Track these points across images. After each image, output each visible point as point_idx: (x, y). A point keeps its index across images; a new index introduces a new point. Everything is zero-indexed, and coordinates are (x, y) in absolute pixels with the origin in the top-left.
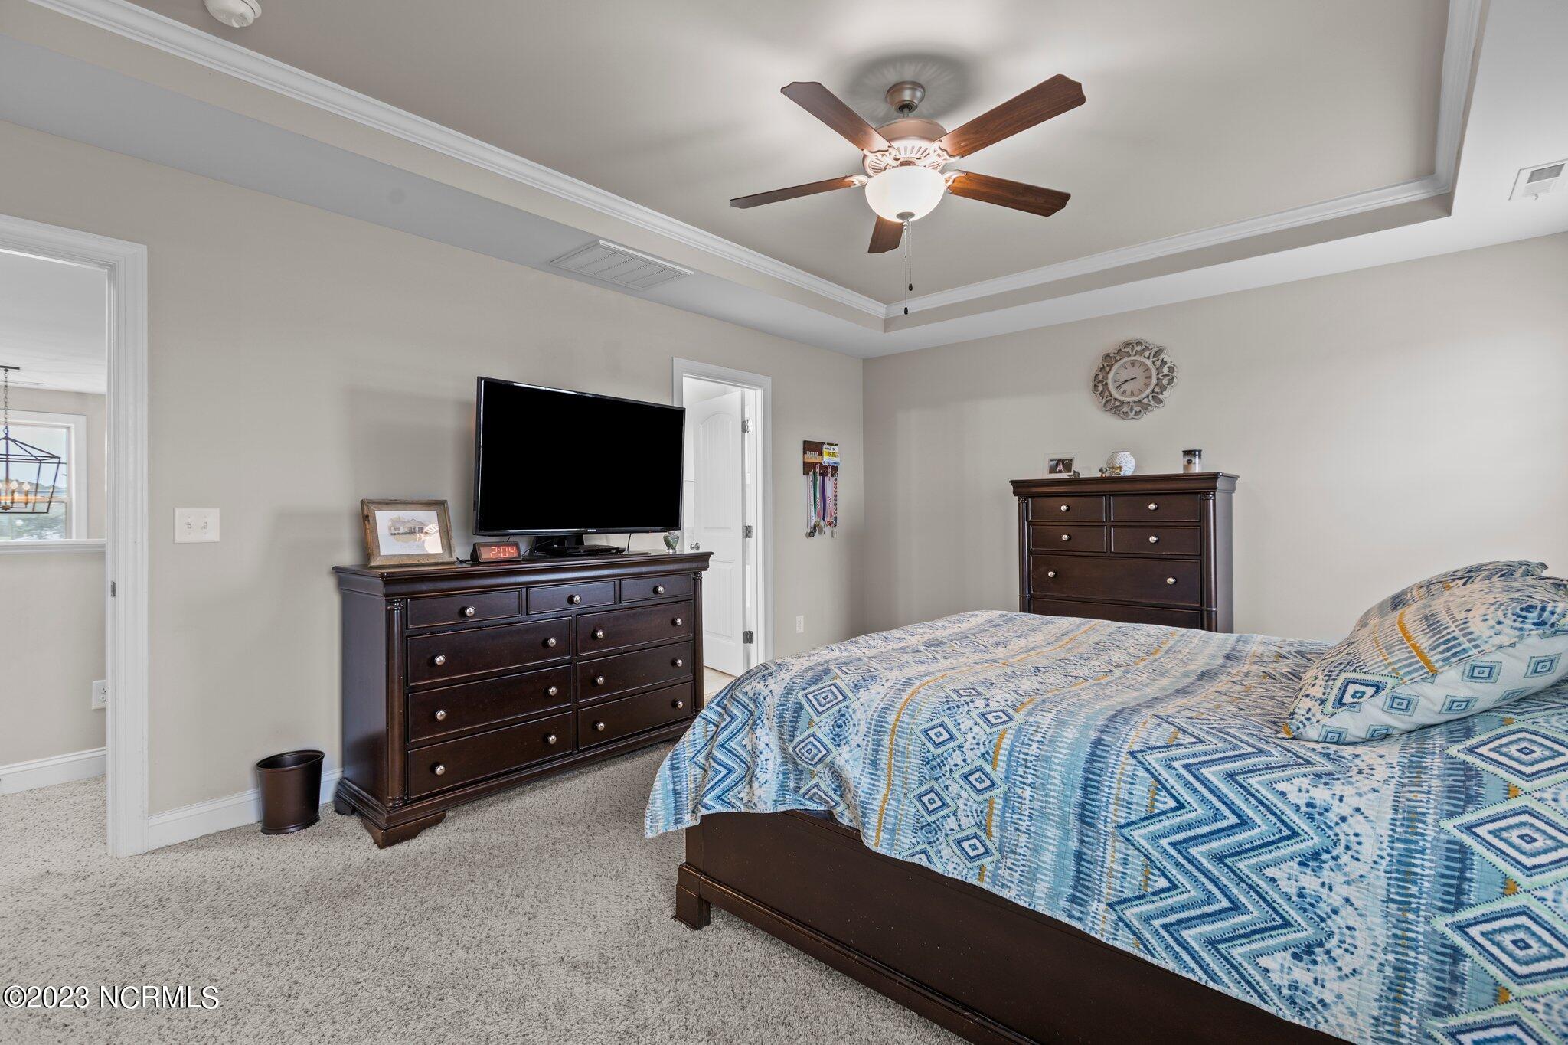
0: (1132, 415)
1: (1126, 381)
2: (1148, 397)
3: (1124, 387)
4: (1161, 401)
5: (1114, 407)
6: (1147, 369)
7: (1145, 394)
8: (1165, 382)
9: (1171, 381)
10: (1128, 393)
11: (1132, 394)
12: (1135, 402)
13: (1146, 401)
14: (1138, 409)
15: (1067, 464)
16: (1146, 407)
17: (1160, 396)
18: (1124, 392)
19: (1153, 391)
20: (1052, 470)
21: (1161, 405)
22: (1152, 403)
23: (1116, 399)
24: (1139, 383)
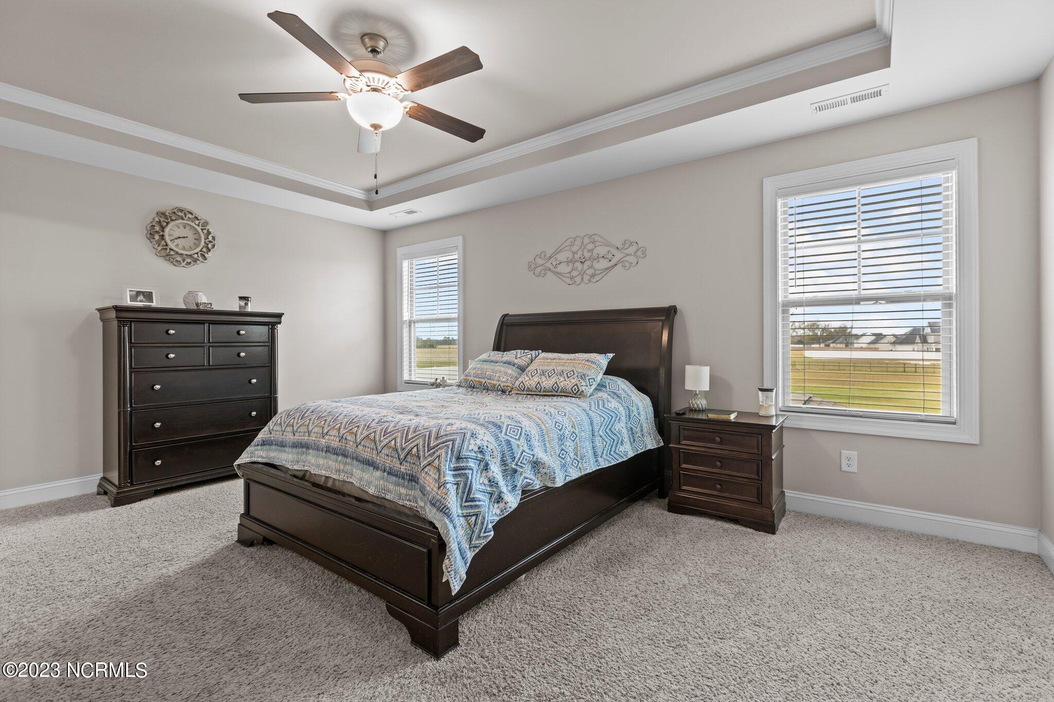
0: (183, 264)
1: (179, 238)
2: (197, 253)
3: (177, 241)
4: (205, 259)
5: (168, 255)
6: (197, 232)
7: (196, 251)
8: (210, 246)
9: (214, 246)
10: (181, 246)
11: (184, 249)
12: (186, 255)
13: (196, 256)
14: (189, 260)
15: (149, 296)
16: (196, 261)
17: (206, 255)
18: (177, 245)
19: (201, 251)
20: (133, 298)
21: (206, 261)
22: (200, 259)
23: (171, 249)
24: (190, 242)
